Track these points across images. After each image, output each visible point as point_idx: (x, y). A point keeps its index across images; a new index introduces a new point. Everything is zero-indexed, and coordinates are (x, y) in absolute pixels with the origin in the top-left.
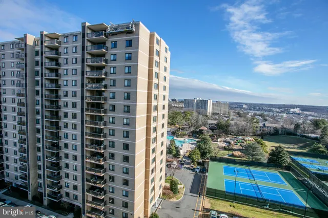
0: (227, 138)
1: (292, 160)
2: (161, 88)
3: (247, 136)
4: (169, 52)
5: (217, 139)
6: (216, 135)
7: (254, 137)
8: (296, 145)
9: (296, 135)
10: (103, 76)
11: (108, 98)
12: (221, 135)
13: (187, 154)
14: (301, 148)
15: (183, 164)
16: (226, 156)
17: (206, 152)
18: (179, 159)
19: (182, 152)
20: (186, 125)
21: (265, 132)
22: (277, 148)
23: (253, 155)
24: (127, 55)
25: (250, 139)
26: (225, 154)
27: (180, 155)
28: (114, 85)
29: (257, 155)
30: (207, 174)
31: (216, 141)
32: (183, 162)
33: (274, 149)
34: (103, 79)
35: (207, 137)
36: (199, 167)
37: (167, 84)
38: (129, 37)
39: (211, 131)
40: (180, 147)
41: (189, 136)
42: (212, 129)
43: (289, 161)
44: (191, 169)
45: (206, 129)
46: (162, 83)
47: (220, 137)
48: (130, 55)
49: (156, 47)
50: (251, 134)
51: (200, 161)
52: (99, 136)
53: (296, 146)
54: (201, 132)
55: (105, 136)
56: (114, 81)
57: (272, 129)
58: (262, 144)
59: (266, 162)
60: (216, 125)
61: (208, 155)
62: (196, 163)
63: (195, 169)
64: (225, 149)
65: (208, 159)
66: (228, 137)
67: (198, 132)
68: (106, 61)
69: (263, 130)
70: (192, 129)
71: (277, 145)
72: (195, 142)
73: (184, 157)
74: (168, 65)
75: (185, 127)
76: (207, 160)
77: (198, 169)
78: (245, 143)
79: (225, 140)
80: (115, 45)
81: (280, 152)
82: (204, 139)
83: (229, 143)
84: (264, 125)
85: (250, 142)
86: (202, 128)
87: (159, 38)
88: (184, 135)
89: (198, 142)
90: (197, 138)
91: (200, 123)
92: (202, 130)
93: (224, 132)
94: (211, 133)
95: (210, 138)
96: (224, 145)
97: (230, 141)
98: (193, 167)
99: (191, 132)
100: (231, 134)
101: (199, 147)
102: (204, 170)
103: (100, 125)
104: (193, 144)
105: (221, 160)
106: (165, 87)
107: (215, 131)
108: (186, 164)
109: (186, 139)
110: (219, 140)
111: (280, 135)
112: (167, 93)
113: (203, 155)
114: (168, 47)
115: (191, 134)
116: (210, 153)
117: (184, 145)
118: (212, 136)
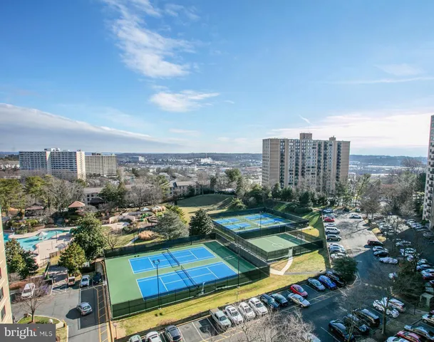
0: (124, 214)
1: (215, 224)
3: (154, 204)
5: (107, 219)
6: (104, 212)
7: (165, 204)
8: (215, 204)
9: (213, 192)
12: (113, 210)
13: (55, 261)
14: (221, 207)
15: (50, 283)
16: (130, 244)
17: (96, 246)
18: (37, 276)
19: (39, 261)
20: (35, 204)
21: (178, 194)
22: (197, 213)
23: (170, 231)
25: (160, 208)
26: (128, 241)
27: (36, 267)
29: (176, 229)
30: (105, 283)
31: (105, 223)
32: (49, 279)
33: (194, 215)
35: (92, 219)
36: (87, 276)
39: (94, 207)
41: (48, 225)
42: (95, 203)
43: (212, 226)
44: (72, 286)
45: (84, 205)
47: (112, 214)
50: (160, 201)
51: (87, 264)
53: (216, 207)
54: (73, 212)
57: (186, 189)
58: (178, 212)
59: (187, 236)
60: (100, 195)
61: (100, 251)
62: (78, 271)
63: (79, 282)
64: (125, 232)
65: (99, 257)
66: (125, 212)
67: (66, 213)
69: (175, 193)
70: (53, 210)
71: (196, 209)
72: (65, 234)
73: (50, 267)
75: (35, 208)
76: (98, 260)
77: (86, 279)
78: (154, 215)
79: (121, 217)
81: (201, 218)
82: (87, 224)
83: (129, 221)
84: (175, 184)
85: (161, 213)
86: (75, 204)
88: (34, 226)
89: (75, 231)
90: (68, 224)
91: (70, 196)
92: (76, 209)
93: (117, 204)
94: (93, 211)
95: (98, 221)
96: (121, 226)
97: (131, 217)
98: (74, 280)
99: (52, 217)
100: (129, 207)
101: (79, 241)
102: (97, 276)
104: (61, 238)
105: (124, 252)
107: (101, 205)
108: (57, 281)
109: (43, 232)
110: (111, 219)
111: (197, 194)
113: (90, 252)
115: (52, 221)
116: (102, 246)
117: (39, 244)
118: (98, 216)
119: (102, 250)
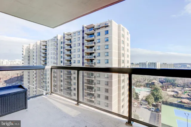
0: (174, 89)
2: (126, 56)
4: (129, 35)
5: (166, 89)
6: (165, 86)
10: (93, 51)
11: (96, 63)
12: (169, 86)
13: (144, 99)
15: (141, 105)
16: (176, 102)
17: (159, 98)
18: (139, 101)
20: (141, 79)
24: (106, 39)
27: (139, 98)
28: (99, 56)
30: (160, 113)
31: (165, 91)
32: (141, 103)
34: (94, 53)
35: (158, 87)
36: (154, 108)
37: (129, 54)
38: (107, 29)
39: (161, 83)
40: (139, 93)
41: (144, 86)
44: (148, 109)
45: (157, 82)
46: (126, 53)
47: (168, 87)
48: (108, 39)
49: (122, 32)
51: (155, 103)
52: (92, 84)
55: (95, 84)
56: (99, 53)
61: (160, 100)
62: (151, 105)
63: (150, 109)
64: (174, 96)
65: (160, 103)
67: (150, 84)
68: (95, 43)
70: (146, 82)
72: (149, 91)
73: (142, 100)
74: (129, 42)
76: (159, 104)
77: (153, 109)
79: (173, 90)
80: (99, 34)
82: (156, 89)
83: (177, 92)
86: (153, 81)
87: (123, 27)
88: (141, 86)
89: (151, 90)
90: (151, 88)
92: (154, 83)
93: (172, 84)
94: (161, 84)
95: (161, 88)
96: (173, 93)
98: (149, 107)
99: (146, 84)
100: (178, 86)
101: (153, 94)
102: (158, 110)
103: (92, 78)
104: (148, 92)
105: (171, 104)
106: (128, 55)
107: (164, 83)
108: (144, 105)
109: (142, 88)
110: (168, 90)
112: (129, 59)
113: (156, 99)
114: (128, 32)
115: (146, 85)
116: (161, 99)
117: (141, 92)
118: (162, 87)
119: (161, 100)
